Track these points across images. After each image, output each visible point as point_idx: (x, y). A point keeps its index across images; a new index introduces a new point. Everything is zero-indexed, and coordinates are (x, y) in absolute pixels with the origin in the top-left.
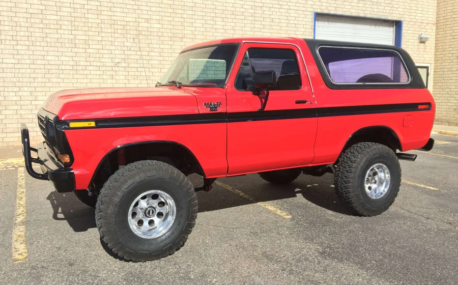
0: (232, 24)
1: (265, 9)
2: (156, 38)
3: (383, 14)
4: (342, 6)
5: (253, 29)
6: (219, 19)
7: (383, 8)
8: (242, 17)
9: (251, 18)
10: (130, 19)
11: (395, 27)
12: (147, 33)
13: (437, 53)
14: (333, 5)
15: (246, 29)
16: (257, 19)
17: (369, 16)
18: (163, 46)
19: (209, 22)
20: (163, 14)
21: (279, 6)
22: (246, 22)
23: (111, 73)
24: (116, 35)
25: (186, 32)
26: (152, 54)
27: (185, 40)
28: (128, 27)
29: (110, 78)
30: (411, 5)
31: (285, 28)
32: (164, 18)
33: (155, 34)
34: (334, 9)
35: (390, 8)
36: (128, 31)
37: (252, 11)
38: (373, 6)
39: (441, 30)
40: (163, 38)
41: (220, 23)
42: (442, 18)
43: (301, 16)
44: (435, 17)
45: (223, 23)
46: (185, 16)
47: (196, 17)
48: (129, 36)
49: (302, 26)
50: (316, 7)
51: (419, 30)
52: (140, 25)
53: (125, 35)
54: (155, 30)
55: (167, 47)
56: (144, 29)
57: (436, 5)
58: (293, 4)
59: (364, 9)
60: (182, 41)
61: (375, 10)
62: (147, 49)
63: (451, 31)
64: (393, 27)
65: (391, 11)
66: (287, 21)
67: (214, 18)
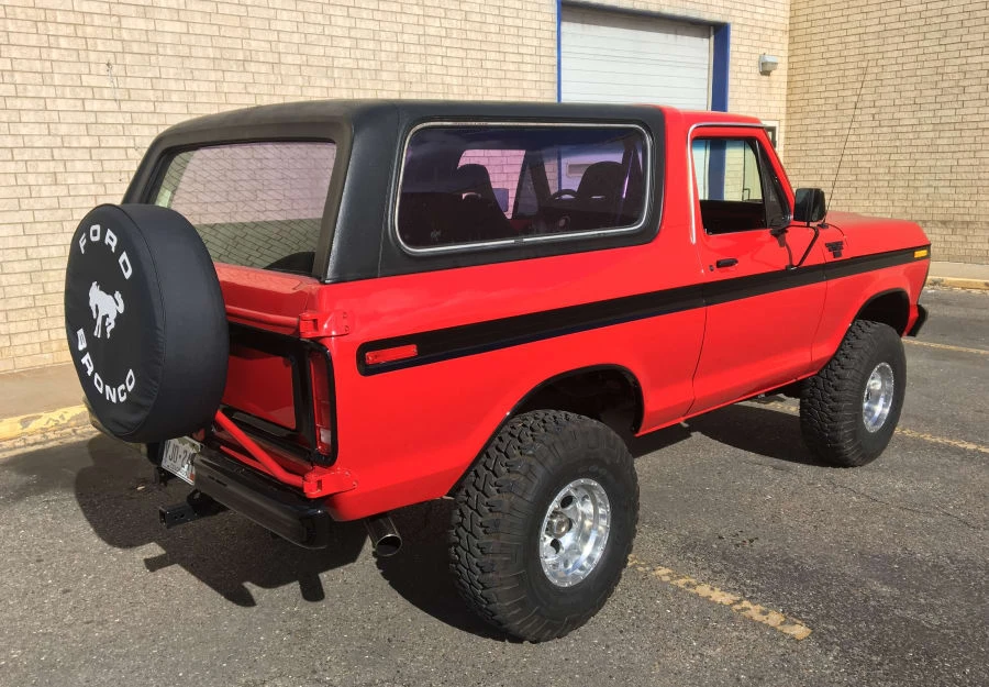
0: (372, 25)
2: (176, 62)
3: (693, 6)
5: (422, 39)
6: (338, 11)
9: (416, 10)
10: (94, 7)
11: (712, 38)
12: (146, 48)
13: (791, 98)
15: (406, 38)
16: (431, 12)
17: (667, 10)
18: (194, 86)
19: (312, 18)
22: (405, 19)
23: (52, 166)
24: (55, 54)
25: (254, 45)
27: (252, 67)
28: (89, 30)
29: (49, 181)
31: (494, 38)
33: (169, 52)
36: (90, 42)
39: (801, 46)
40: (192, 63)
41: (340, 21)
42: (801, 19)
44: (788, 15)
45: (348, 23)
48: (93, 56)
49: (531, 33)
51: (760, 44)
52: (125, 23)
53: (83, 54)
54: (168, 39)
55: (204, 87)
56: (136, 35)
60: (245, 71)
62: (151, 95)
63: (823, 49)
64: (706, 41)
65: (709, 1)
66: (499, 20)
67: (325, 7)
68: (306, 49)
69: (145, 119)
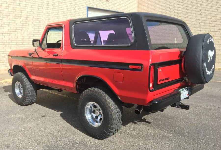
0: (47, 11)
1: (63, 3)
2: (6, 16)
3: (116, 9)
4: (99, 4)
5: (58, 14)
6: (40, 8)
7: (116, 6)
8: (53, 7)
9: (57, 8)
14: (95, 3)
15: (55, 13)
16: (60, 8)
17: (111, 10)
18: (10, 21)
19: (35, 9)
20: (9, 3)
21: (70, 3)
22: (54, 9)
25: (23, 14)
26: (4, 25)
27: (22, 18)
30: (128, 5)
31: (74, 14)
32: (10, 6)
34: (95, 5)
35: (119, 6)
37: (57, 4)
38: (112, 5)
40: (10, 17)
43: (81, 8)
45: (42, 10)
46: (22, 5)
47: (28, 6)
49: (81, 13)
50: (88, 4)
54: (5, 12)
55: (12, 22)
57: (137, 6)
58: (77, 2)
59: (109, 6)
60: (20, 19)
61: (113, 7)
65: (120, 8)
66: (74, 10)
67: (38, 7)
68: (34, 15)
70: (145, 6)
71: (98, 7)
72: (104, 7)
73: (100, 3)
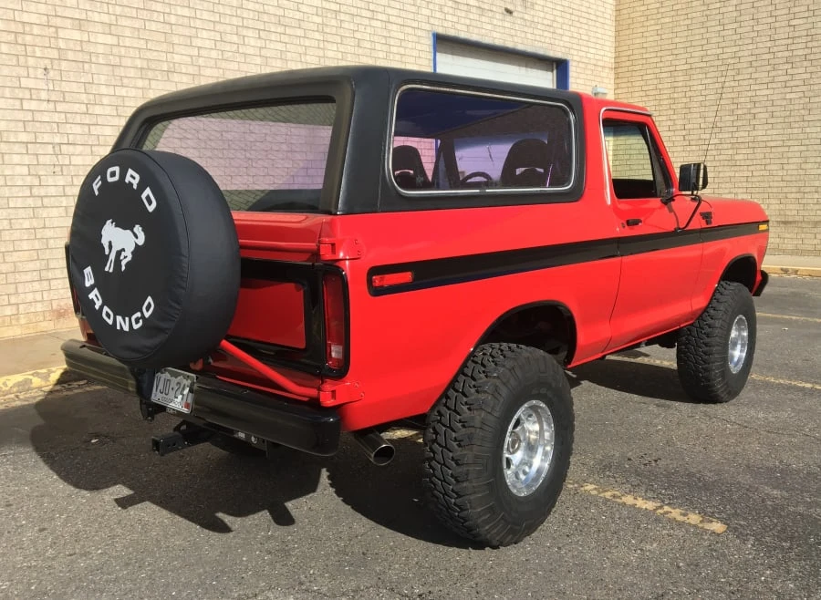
0: (280, 46)
1: (342, 17)
2: (106, 70)
3: (540, 44)
4: (479, 24)
6: (250, 33)
7: (541, 33)
8: (300, 32)
9: (317, 36)
10: (33, 18)
11: (555, 72)
12: (80, 57)
14: (463, 21)
16: (330, 38)
17: (520, 47)
18: (123, 92)
19: (228, 38)
20: (118, 10)
21: (369, 14)
22: (307, 43)
25: (177, 58)
26: (98, 110)
28: (28, 39)
30: (581, 31)
31: (382, 62)
32: (123, 22)
33: (101, 61)
34: (464, 28)
35: (550, 35)
36: (29, 49)
37: (318, 20)
38: (526, 29)
39: (624, 80)
40: (121, 72)
41: (252, 42)
42: (624, 59)
43: (410, 38)
44: (613, 55)
45: (260, 43)
46: (173, 19)
47: (198, 24)
48: (31, 61)
49: (413, 60)
50: (436, 22)
51: (592, 78)
52: (62, 33)
53: (22, 59)
54: (101, 49)
56: (71, 45)
57: (613, 34)
58: (395, 12)
59: (513, 32)
60: (168, 80)
61: (529, 36)
62: (84, 97)
63: (642, 83)
64: (550, 73)
65: (552, 41)
66: (385, 48)
67: (240, 29)
68: (224, 64)
69: (78, 119)
70: (645, 34)
71: (474, 37)
72: (495, 35)
73: (483, 19)
